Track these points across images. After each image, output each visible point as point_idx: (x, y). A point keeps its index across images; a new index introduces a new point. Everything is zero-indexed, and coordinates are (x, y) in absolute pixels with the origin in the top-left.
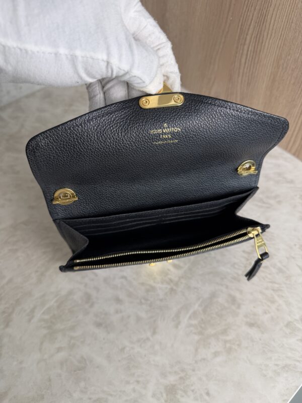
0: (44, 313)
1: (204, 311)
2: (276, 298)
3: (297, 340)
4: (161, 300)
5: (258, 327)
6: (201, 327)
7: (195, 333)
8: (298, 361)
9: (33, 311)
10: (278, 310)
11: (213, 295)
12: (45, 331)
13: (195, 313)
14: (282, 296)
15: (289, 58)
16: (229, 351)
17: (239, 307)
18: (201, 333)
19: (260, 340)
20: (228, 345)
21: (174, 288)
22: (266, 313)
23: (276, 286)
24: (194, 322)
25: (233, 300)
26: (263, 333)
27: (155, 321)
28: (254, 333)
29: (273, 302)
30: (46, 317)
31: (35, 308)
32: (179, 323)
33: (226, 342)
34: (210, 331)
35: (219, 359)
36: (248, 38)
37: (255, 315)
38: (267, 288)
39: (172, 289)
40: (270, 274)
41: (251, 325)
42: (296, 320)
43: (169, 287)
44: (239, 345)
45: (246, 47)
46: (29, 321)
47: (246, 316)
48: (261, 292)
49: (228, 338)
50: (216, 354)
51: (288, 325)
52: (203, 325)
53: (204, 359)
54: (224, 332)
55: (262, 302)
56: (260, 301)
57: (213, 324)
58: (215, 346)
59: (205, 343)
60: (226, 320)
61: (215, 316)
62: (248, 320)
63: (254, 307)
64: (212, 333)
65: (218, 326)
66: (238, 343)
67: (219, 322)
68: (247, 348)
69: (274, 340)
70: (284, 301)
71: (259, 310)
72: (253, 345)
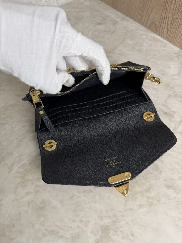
0: (19, 167)
5: (174, 189)
9: (12, 165)
12: (19, 180)
16: (151, 205)
17: (160, 172)
19: (175, 198)
20: (150, 200)
22: (180, 179)
26: (177, 194)
28: (171, 193)
30: (21, 170)
31: (14, 163)
33: (149, 197)
35: (143, 210)
37: (172, 179)
41: (169, 187)
46: (9, 172)
47: (165, 180)
48: (178, 164)
49: (150, 195)
50: (141, 206)
53: (131, 209)
54: (148, 190)
55: (178, 171)
56: (177, 170)
57: (140, 184)
58: (140, 200)
59: (133, 197)
60: (150, 182)
61: (141, 178)
62: (167, 183)
63: (172, 174)
64: (139, 190)
65: (144, 186)
66: (158, 199)
67: (144, 183)
68: (164, 203)
71: (176, 176)
72: (169, 202)
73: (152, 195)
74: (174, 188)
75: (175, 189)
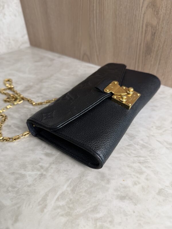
1: (73, 191)
2: (144, 169)
4: (29, 186)
5: (130, 199)
6: (69, 207)
7: (62, 215)
10: (147, 179)
11: (82, 175)
13: (63, 194)
14: (149, 167)
15: (121, 7)
17: (108, 181)
18: (68, 214)
19: (134, 212)
20: (99, 224)
21: (44, 173)
22: (135, 184)
23: (142, 159)
24: (62, 203)
25: (102, 176)
26: (136, 205)
27: (19, 208)
28: (126, 205)
29: (141, 173)
32: (45, 206)
33: (96, 220)
34: (79, 210)
37: (125, 187)
38: (134, 162)
39: (42, 175)
40: (135, 150)
41: (122, 198)
42: (166, 186)
43: (39, 173)
44: (111, 222)
47: (116, 190)
48: (128, 166)
49: (98, 216)
51: (160, 192)
52: (71, 206)
54: (95, 209)
55: (131, 175)
56: (129, 174)
57: (82, 203)
58: (84, 227)
59: (73, 225)
60: (96, 197)
61: (84, 194)
62: (119, 193)
63: (124, 180)
64: (81, 212)
65: (88, 204)
66: (110, 219)
67: (89, 200)
68: (120, 224)
69: (148, 210)
70: (152, 170)
71: (129, 182)
72: (127, 219)
73: (101, 215)
75: (131, 199)
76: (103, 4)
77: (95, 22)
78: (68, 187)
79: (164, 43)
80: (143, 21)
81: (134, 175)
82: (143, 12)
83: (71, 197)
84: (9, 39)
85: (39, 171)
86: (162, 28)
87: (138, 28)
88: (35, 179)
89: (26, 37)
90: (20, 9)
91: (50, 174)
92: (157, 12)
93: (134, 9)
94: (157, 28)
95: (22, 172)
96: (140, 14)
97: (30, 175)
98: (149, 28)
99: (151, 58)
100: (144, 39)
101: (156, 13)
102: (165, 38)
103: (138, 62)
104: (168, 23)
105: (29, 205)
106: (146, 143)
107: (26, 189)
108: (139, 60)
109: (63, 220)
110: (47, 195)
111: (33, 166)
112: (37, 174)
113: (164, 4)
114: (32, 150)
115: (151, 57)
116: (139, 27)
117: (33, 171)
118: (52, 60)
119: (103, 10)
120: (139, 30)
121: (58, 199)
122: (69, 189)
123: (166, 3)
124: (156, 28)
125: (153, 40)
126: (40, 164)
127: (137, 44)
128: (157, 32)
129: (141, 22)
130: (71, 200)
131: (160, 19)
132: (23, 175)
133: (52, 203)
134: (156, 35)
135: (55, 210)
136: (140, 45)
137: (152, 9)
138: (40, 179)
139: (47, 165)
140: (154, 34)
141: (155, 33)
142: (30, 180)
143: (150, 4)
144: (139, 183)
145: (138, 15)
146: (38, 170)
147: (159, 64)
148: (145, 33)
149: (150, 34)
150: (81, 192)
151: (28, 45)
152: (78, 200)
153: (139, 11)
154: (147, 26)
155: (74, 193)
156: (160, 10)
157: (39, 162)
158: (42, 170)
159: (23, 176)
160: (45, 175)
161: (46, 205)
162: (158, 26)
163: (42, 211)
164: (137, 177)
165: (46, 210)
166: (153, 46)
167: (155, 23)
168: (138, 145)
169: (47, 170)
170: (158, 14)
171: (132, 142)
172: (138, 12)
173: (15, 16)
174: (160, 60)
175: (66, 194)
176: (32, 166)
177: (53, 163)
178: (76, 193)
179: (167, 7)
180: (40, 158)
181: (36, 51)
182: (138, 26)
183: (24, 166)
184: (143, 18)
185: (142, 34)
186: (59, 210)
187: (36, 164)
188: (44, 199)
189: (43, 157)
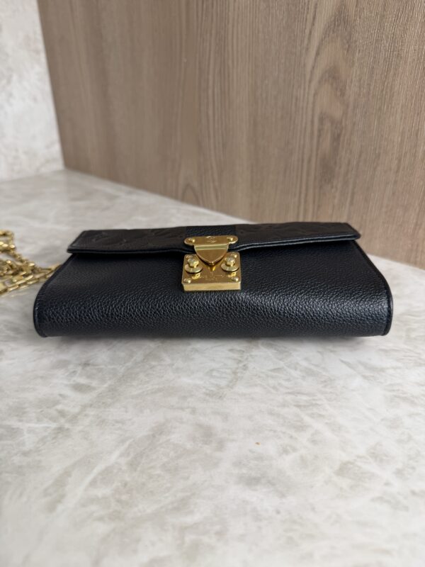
1: (133, 465)
2: (307, 419)
3: (373, 500)
4: (25, 454)
5: (271, 483)
6: (119, 501)
7: (101, 519)
8: (387, 552)
10: (314, 442)
11: (159, 430)
13: (107, 471)
14: (321, 416)
15: (267, 82)
16: (192, 552)
17: (221, 445)
18: (116, 516)
19: (278, 512)
20: (189, 538)
21: (67, 426)
22: (285, 451)
23: (305, 398)
24: (101, 491)
25: (207, 434)
26: (283, 495)
28: (261, 498)
29: (301, 428)
32: (61, 499)
33: (183, 529)
34: (145, 507)
36: (211, 77)
37: (260, 458)
38: (284, 405)
39: (60, 429)
40: (288, 380)
41: (252, 481)
42: (359, 457)
43: (54, 425)
44: (220, 534)
45: (210, 92)
47: (238, 464)
48: (271, 413)
49: (189, 520)
51: (343, 470)
52: (124, 497)
54: (182, 505)
55: (275, 431)
56: (271, 430)
57: (151, 492)
58: (153, 544)
59: (126, 540)
60: (188, 478)
61: (158, 472)
62: (244, 471)
63: (258, 443)
64: (149, 511)
65: (167, 495)
66: (217, 528)
67: (169, 485)
68: (242, 537)
69: (313, 509)
70: (327, 423)
71: (270, 448)
72: (260, 528)
73: (197, 517)
74: (269, 482)
75: (273, 485)
76: (229, 76)
77: (211, 113)
78: (121, 455)
79: (360, 156)
80: (313, 110)
81: (284, 433)
82: (312, 92)
83: (128, 479)
84: (17, 150)
85: (55, 421)
86: (354, 124)
87: (304, 125)
88: (43, 440)
89: (57, 148)
90: (47, 87)
91: (81, 428)
92: (341, 90)
93: (293, 86)
94: (343, 124)
95: (14, 423)
96: (306, 95)
97: (32, 430)
98: (327, 125)
99: (333, 190)
100: (317, 149)
101: (339, 93)
102: (361, 146)
103: (306, 201)
104: (366, 113)
105: (21, 495)
106: (317, 366)
107: (17, 460)
108: (306, 195)
109: (102, 528)
110: (67, 473)
111: (42, 411)
112: (48, 428)
113: (354, 75)
114: (42, 377)
115: (332, 187)
116: (306, 124)
117: (39, 420)
118: (112, 198)
119: (229, 90)
120: (305, 128)
121: (93, 483)
122: (123, 461)
123: (358, 73)
124: (341, 122)
125: (335, 150)
126: (59, 407)
127: (303, 161)
128: (343, 132)
129: (310, 113)
130: (126, 485)
131: (348, 106)
132: (13, 429)
133: (77, 491)
134: (342, 139)
135: (84, 506)
136: (309, 161)
137: (332, 84)
138: (53, 438)
139: (77, 410)
140: (337, 138)
141: (339, 136)
142: (29, 441)
143: (327, 74)
144: (295, 450)
145: (302, 97)
146: (53, 419)
147: (351, 203)
148: (319, 136)
149: (329, 136)
150: (152, 467)
151: (59, 165)
152: (144, 484)
153: (304, 89)
154: (321, 120)
155: (135, 470)
156: (347, 88)
157: (56, 403)
158: (62, 421)
159: (13, 432)
160: (68, 429)
161: (63, 496)
162: (344, 120)
163: (51, 508)
164: (291, 437)
165: (60, 507)
166: (335, 163)
167: (337, 113)
168: (296, 369)
169: (74, 419)
170: (343, 94)
171: (282, 364)
172: (302, 91)
173: (35, 100)
174: (353, 194)
175: (115, 471)
176: (39, 410)
177: (91, 405)
178: (139, 469)
179: (360, 80)
180: (61, 395)
181: (77, 178)
182: (304, 121)
183: (19, 411)
184: (314, 103)
185: (312, 138)
186: (93, 508)
187: (48, 408)
188: (60, 482)
189: (68, 392)
